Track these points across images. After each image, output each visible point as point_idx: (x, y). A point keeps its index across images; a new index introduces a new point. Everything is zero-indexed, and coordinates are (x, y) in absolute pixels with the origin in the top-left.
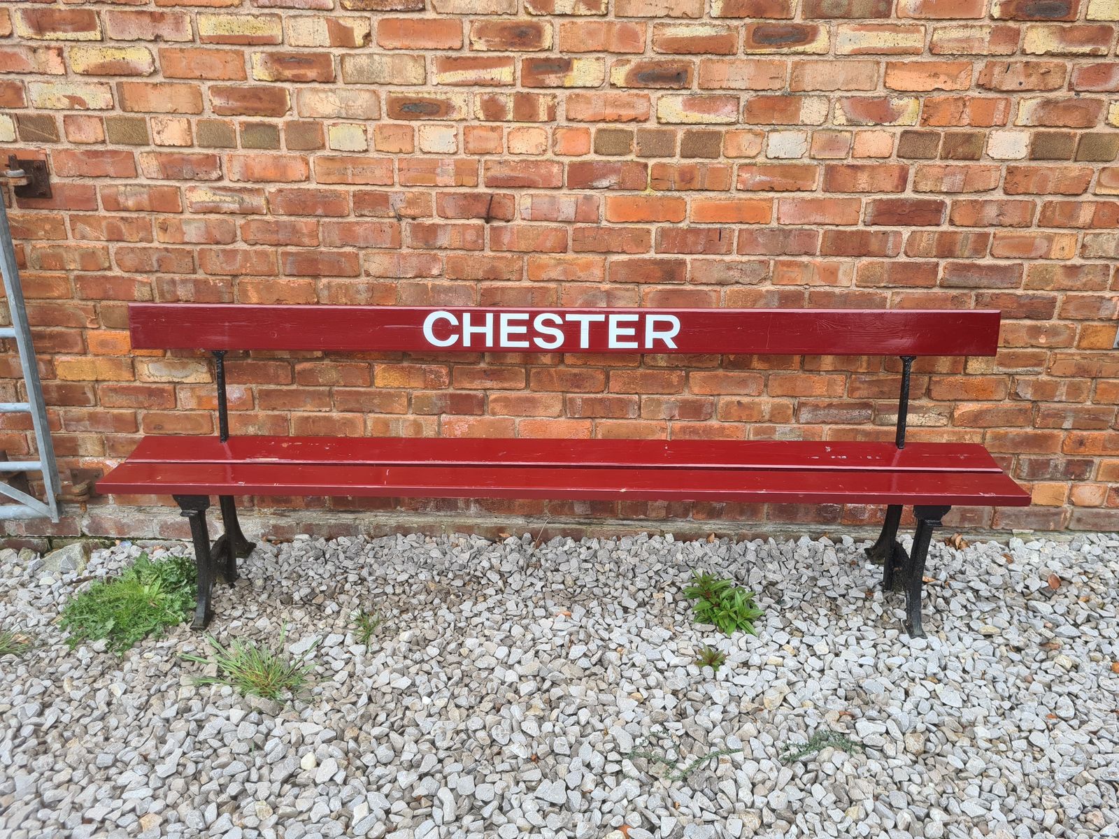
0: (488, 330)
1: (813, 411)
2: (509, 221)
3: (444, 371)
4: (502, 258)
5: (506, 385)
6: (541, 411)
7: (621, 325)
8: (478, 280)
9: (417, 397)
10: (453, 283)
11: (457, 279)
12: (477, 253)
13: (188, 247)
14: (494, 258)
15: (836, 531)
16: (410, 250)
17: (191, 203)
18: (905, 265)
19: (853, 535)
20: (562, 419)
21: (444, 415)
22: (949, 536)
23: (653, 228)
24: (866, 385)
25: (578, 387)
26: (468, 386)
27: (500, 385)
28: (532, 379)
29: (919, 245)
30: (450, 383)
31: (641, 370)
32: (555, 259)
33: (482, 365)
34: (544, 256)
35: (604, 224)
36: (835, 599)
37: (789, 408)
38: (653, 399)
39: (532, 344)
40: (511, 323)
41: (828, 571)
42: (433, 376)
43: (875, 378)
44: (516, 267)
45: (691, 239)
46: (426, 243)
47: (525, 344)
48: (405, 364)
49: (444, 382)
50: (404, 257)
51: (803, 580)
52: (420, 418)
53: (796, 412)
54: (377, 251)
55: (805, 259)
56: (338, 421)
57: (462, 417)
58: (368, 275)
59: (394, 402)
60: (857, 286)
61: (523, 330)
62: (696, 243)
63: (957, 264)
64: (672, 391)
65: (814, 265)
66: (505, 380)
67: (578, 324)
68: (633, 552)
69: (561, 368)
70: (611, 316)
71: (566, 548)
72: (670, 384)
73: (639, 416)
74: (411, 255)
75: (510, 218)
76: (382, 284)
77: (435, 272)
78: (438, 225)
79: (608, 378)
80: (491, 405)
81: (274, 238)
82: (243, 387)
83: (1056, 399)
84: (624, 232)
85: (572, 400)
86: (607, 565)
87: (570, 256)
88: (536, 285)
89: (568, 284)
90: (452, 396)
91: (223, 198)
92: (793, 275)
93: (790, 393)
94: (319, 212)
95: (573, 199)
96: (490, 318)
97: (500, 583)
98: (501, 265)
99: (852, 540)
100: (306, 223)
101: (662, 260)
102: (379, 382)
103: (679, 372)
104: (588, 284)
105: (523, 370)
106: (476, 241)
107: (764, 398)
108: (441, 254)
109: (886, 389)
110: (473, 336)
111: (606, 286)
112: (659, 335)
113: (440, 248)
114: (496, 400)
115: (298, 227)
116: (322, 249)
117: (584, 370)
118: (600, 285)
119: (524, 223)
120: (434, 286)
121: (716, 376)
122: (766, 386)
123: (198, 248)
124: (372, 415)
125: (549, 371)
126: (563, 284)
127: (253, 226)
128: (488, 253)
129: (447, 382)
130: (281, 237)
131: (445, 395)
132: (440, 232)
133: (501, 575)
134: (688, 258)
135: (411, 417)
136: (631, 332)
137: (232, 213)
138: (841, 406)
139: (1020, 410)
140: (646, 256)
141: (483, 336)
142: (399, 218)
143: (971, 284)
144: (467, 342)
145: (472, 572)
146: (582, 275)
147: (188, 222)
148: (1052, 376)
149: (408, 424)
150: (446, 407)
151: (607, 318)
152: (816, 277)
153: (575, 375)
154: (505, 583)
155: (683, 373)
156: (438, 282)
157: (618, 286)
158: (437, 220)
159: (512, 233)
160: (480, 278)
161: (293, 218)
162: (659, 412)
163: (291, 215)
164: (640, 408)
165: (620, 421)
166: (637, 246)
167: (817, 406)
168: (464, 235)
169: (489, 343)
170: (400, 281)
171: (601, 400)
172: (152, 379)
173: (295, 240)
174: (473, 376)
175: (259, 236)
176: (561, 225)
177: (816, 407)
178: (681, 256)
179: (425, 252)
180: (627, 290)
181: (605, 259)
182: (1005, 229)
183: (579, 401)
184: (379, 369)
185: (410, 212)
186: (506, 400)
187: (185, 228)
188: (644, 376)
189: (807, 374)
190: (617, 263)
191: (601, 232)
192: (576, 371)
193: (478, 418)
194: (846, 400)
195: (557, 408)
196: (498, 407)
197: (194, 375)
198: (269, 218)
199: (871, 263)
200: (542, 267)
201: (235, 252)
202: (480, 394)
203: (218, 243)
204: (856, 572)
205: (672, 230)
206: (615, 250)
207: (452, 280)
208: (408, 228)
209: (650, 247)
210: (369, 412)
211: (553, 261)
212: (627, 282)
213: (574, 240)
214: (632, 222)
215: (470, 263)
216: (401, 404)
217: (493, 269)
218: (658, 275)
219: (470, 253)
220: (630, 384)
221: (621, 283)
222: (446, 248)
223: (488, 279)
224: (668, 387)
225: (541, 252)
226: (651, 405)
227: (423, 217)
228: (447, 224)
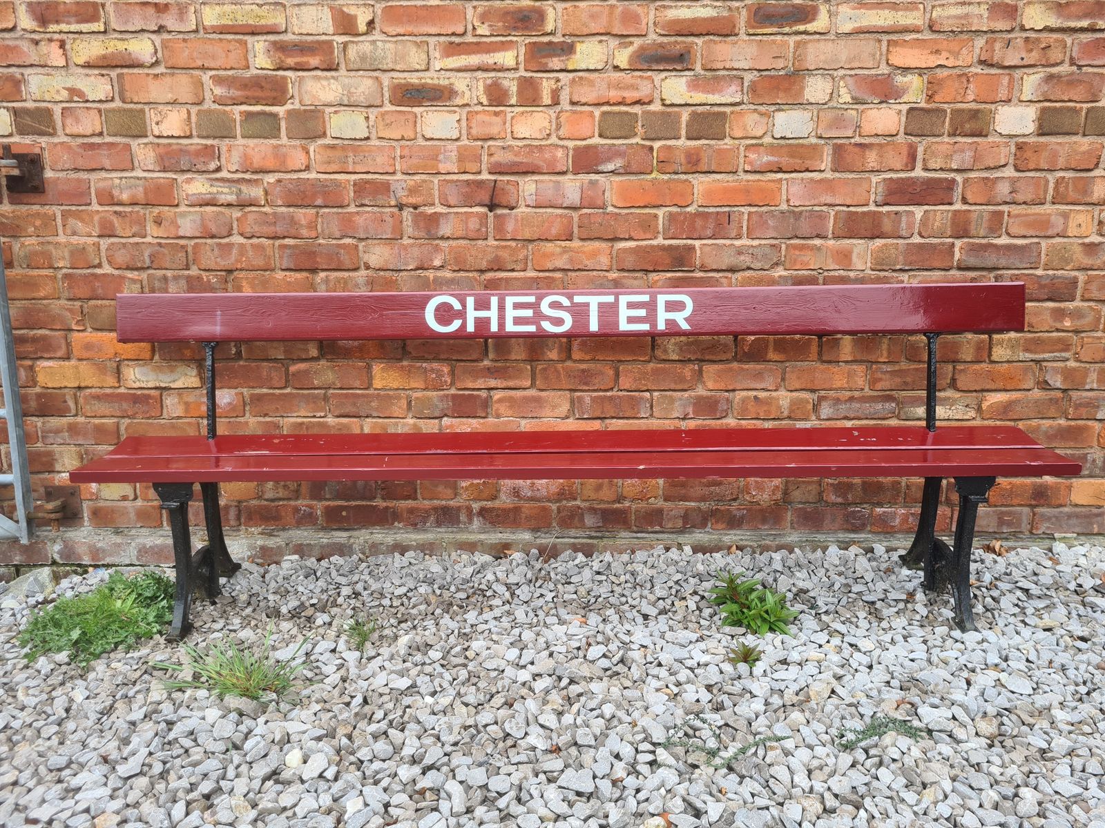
0: (493, 314)
1: (835, 405)
2: (512, 208)
3: (446, 369)
4: (505, 247)
5: (511, 384)
6: (547, 412)
7: (631, 305)
8: (482, 271)
9: (417, 398)
10: (455, 274)
11: (459, 270)
12: (480, 242)
13: (182, 242)
14: (497, 247)
15: (866, 540)
16: (412, 241)
17: (187, 195)
18: (920, 246)
19: (885, 544)
20: (571, 420)
21: (445, 419)
22: (987, 543)
23: (661, 212)
24: (888, 376)
25: (586, 384)
26: (470, 385)
27: (505, 384)
28: (538, 376)
29: (933, 225)
30: (452, 384)
31: (651, 365)
32: (560, 246)
33: (486, 363)
34: (549, 245)
35: (610, 209)
36: (873, 603)
37: (809, 402)
38: (666, 396)
39: (539, 327)
40: (517, 306)
41: (862, 577)
42: (434, 376)
43: (897, 368)
44: (521, 257)
45: (699, 223)
46: (429, 231)
47: (532, 329)
48: (405, 363)
49: (446, 382)
50: (405, 248)
51: (836, 587)
52: (420, 423)
53: (816, 408)
54: (376, 242)
55: (817, 242)
56: (334, 427)
57: (464, 420)
58: (368, 267)
59: (393, 404)
60: (873, 270)
61: (529, 313)
62: (704, 228)
63: (973, 244)
64: (686, 387)
65: (827, 247)
66: (510, 378)
68: (649, 564)
69: (569, 363)
70: (621, 297)
71: (577, 562)
72: (682, 379)
73: (651, 415)
74: (412, 245)
75: (514, 205)
76: (382, 277)
77: (437, 263)
78: (441, 214)
79: (617, 375)
80: (496, 406)
81: (269, 230)
82: (233, 391)
83: (1087, 387)
84: (631, 217)
85: (580, 399)
86: (623, 577)
87: (576, 244)
88: (541, 274)
89: (574, 274)
90: (454, 397)
91: (220, 189)
92: (806, 259)
93: (809, 386)
94: (319, 202)
95: (578, 184)
96: (494, 301)
97: (507, 595)
98: (504, 254)
99: (884, 549)
100: (305, 214)
101: (670, 246)
102: (377, 383)
103: (692, 366)
104: (595, 273)
105: (529, 367)
106: (478, 230)
107: (782, 393)
108: (442, 243)
109: (909, 379)
110: (477, 320)
111: (614, 275)
112: (671, 316)
113: (442, 238)
114: (500, 401)
115: (296, 219)
116: (321, 241)
117: (591, 366)
118: (607, 274)
119: (529, 210)
120: (436, 279)
121: (731, 369)
122: (783, 379)
123: (193, 242)
124: (369, 420)
125: (555, 368)
126: (570, 273)
127: (251, 217)
128: (491, 242)
129: (449, 381)
130: (279, 229)
131: (447, 396)
132: (442, 221)
133: (508, 587)
134: (697, 243)
135: (410, 421)
136: (642, 313)
137: (229, 205)
138: (863, 399)
139: (1051, 399)
140: (654, 242)
141: (488, 320)
142: (401, 207)
143: (989, 264)
144: (471, 328)
145: (476, 585)
146: (590, 264)
147: (183, 215)
148: (1081, 362)
149: (407, 428)
150: (448, 409)
151: (617, 300)
152: (830, 261)
153: (583, 371)
154: (513, 594)
155: (696, 367)
156: (439, 274)
157: (626, 274)
158: (440, 209)
159: (516, 220)
160: (483, 268)
161: (291, 209)
162: (672, 409)
163: (289, 206)
164: (652, 407)
165: (631, 421)
166: (644, 232)
167: (838, 399)
168: (467, 224)
169: (494, 328)
170: (402, 274)
171: (611, 398)
172: (137, 385)
173: (293, 232)
174: (476, 374)
175: (256, 228)
176: (566, 211)
177: (837, 401)
178: (689, 242)
179: (427, 241)
180: (636, 278)
181: (612, 247)
182: (1019, 207)
183: (588, 400)
184: (377, 368)
185: (412, 200)
186: (511, 400)
187: (180, 221)
188: (655, 372)
189: (826, 366)
190: (625, 250)
191: (609, 217)
192: (584, 366)
193: (481, 421)
194: (868, 392)
195: (566, 407)
196: (502, 409)
197: (183, 379)
198: (267, 209)
199: (885, 245)
200: (546, 256)
201: (230, 245)
202: (484, 394)
203: (213, 237)
204: (893, 577)
205: (680, 214)
206: (622, 236)
207: (454, 271)
208: (409, 218)
209: (658, 233)
210: (367, 417)
211: (558, 250)
212: (634, 271)
213: (579, 227)
214: (639, 207)
215: (473, 253)
216: (400, 407)
217: (497, 259)
218: (667, 262)
219: (473, 243)
220: (640, 379)
221: (629, 271)
222: (448, 238)
223: (492, 270)
224: (681, 382)
225: (547, 240)
226: (664, 403)
227: (425, 205)
228: (449, 213)
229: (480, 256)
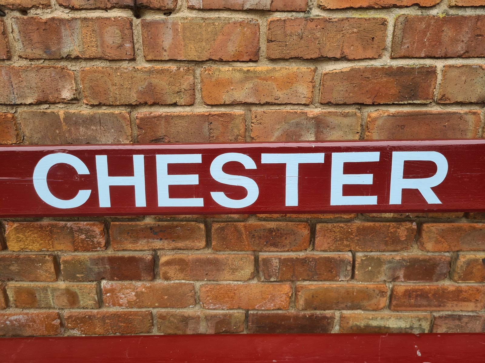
2: (168, 12)
3: (97, 229)
4: (162, 71)
6: (226, 274)
7: (350, 168)
8: (132, 106)
9: (66, 262)
10: (96, 111)
11: (100, 105)
12: (125, 64)
14: (150, 72)
16: (24, 63)
20: (255, 282)
21: (104, 281)
23: (391, 17)
25: (275, 245)
26: (131, 246)
27: (173, 245)
28: (214, 235)
30: (107, 244)
31: (357, 223)
32: (241, 70)
33: (148, 221)
34: (225, 68)
35: (316, 12)
38: (372, 258)
39: (209, 201)
40: (173, 169)
44: (185, 85)
45: (448, 33)
46: (47, 49)
47: (198, 202)
48: (44, 222)
49: (99, 243)
50: (17, 72)
52: (74, 286)
57: (126, 283)
61: (193, 180)
62: (454, 41)
64: (398, 247)
66: (178, 238)
67: (281, 168)
69: (252, 222)
70: (335, 155)
72: (396, 239)
73: (352, 278)
74: (26, 69)
75: (171, 6)
77: (67, 94)
78: (61, 20)
79: (313, 232)
80: (164, 268)
84: (346, 25)
85: (267, 262)
87: (263, 66)
88: (215, 111)
89: (260, 110)
90: (112, 260)
96: (139, 161)
98: (161, 83)
101: (400, 69)
102: (13, 246)
103: (408, 225)
104: (289, 108)
105: (202, 226)
106: (120, 46)
108: (70, 66)
110: (114, 190)
111: (315, 111)
112: (412, 184)
113: (68, 58)
114: (168, 263)
117: (282, 224)
118: (306, 109)
119: (193, 14)
120: (68, 117)
121: (459, 229)
124: (12, 283)
125: (236, 227)
126: (254, 109)
128: (142, 64)
129: (103, 242)
131: (103, 259)
132: (65, 32)
134: (439, 64)
135: (62, 284)
136: (367, 179)
140: (377, 64)
141: (131, 190)
144: (105, 201)
146: (281, 95)
149: (58, 293)
150: (104, 272)
151: (328, 159)
153: (271, 231)
155: (414, 226)
156: (73, 110)
157: (332, 110)
158: (61, 14)
159: (176, 31)
160: (133, 101)
162: (379, 272)
164: (353, 269)
165: (329, 283)
166: (364, 48)
168: (102, 36)
169: (141, 201)
170: (20, 110)
171: (304, 260)
174: (136, 235)
176: (250, 17)
178: (428, 62)
179: (47, 63)
180: (346, 115)
181: (315, 70)
183: (276, 263)
184: (10, 228)
186: (182, 262)
188: (362, 231)
190: (334, 75)
191: (312, 25)
192: (272, 226)
193: (148, 283)
195: (249, 269)
196: (171, 271)
200: (220, 84)
202: (148, 256)
205: (421, 19)
206: (330, 55)
207: (93, 106)
208: (15, 27)
209: (385, 49)
210: (9, 280)
211: (238, 75)
212: (345, 105)
213: (269, 41)
214: (361, 9)
215: (116, 80)
216: (46, 271)
217: (151, 89)
218: (392, 91)
219: (115, 65)
220: (341, 239)
221: (337, 105)
222: (77, 58)
223: (145, 104)
224: (393, 243)
225: (221, 61)
226: (368, 266)
227: (36, 7)
228: (74, 19)
229: (127, 84)
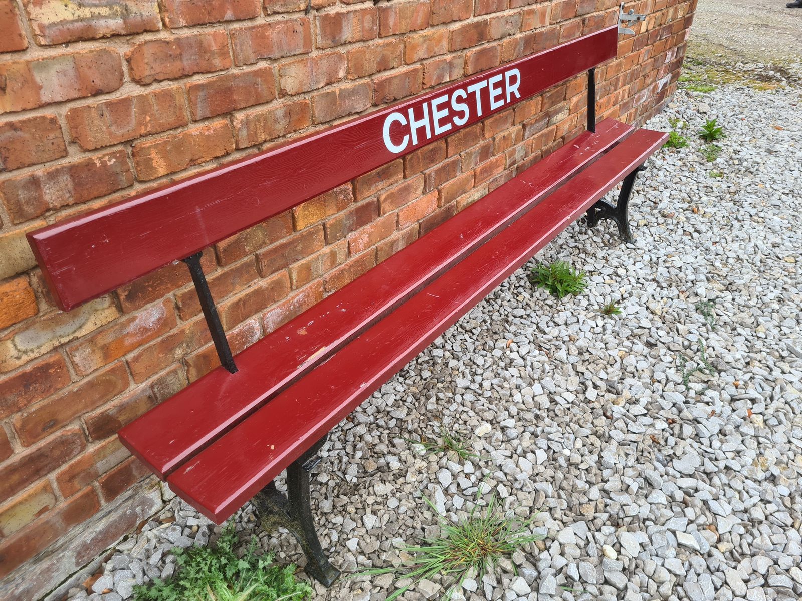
0: (425, 122)
1: (530, 128)
3: (349, 187)
4: (389, 44)
5: (392, 181)
6: (412, 195)
7: (494, 86)
9: (331, 225)
10: (355, 83)
11: (357, 78)
12: (371, 42)
13: (48, 113)
14: (383, 45)
16: (320, 52)
17: (42, 27)
20: (424, 195)
21: (352, 233)
24: (548, 100)
25: (433, 161)
26: (367, 194)
27: (388, 182)
28: (408, 167)
30: (355, 199)
32: (422, 36)
34: (416, 35)
37: (521, 131)
38: (468, 153)
39: (453, 124)
40: (439, 108)
42: (343, 197)
44: (398, 52)
46: (334, 38)
47: (449, 126)
49: (350, 199)
50: (315, 61)
52: (335, 247)
53: (524, 134)
54: (288, 60)
55: (534, 6)
56: (267, 289)
57: (364, 228)
58: (283, 93)
59: (314, 240)
60: (551, 24)
61: (446, 112)
64: (477, 141)
65: (538, 10)
66: (391, 175)
67: (474, 94)
69: (424, 148)
70: (490, 80)
72: (475, 137)
73: (461, 172)
74: (320, 58)
76: (298, 103)
77: (341, 74)
78: (342, 14)
79: (447, 145)
80: (383, 206)
81: (174, 67)
82: (160, 302)
85: (429, 176)
87: (430, 31)
88: (409, 68)
89: (429, 61)
90: (357, 211)
91: (96, 10)
92: (530, 22)
94: (229, 15)
96: (426, 107)
98: (388, 53)
100: (214, 35)
101: (477, 23)
102: (301, 225)
104: (440, 58)
106: (372, 29)
107: (513, 129)
109: (554, 99)
110: (418, 131)
111: (449, 57)
112: (512, 88)
113: (344, 43)
114: (386, 200)
115: (205, 44)
116: (235, 71)
118: (446, 57)
121: (496, 119)
122: (514, 118)
123: (65, 110)
124: (295, 266)
125: (417, 155)
126: (424, 62)
127: (148, 51)
128: (378, 41)
129: (352, 197)
130: (187, 63)
131: (352, 212)
132: (343, 23)
134: (489, 17)
135: (328, 249)
136: (500, 91)
137: (116, 35)
138: (539, 120)
140: (469, 21)
141: (424, 129)
142: (307, 10)
144: (415, 140)
146: (437, 49)
147: (43, 64)
149: (325, 258)
150: (353, 224)
151: (488, 83)
152: (538, 21)
156: (343, 86)
157: (455, 54)
158: (340, 8)
159: (396, 13)
160: (374, 71)
161: (196, 31)
163: (194, 26)
164: (462, 165)
165: (452, 181)
166: (465, 12)
168: (363, 22)
169: (429, 134)
170: (313, 94)
171: (444, 167)
172: (25, 358)
173: (204, 65)
174: (371, 183)
175: (158, 68)
177: (531, 124)
178: (486, 17)
179: (332, 51)
180: (459, 57)
181: (449, 30)
183: (433, 175)
184: (299, 210)
186: (392, 195)
187: (39, 77)
188: (465, 136)
190: (455, 32)
193: (373, 224)
194: (540, 114)
195: (421, 187)
196: (387, 206)
197: (93, 318)
198: (164, 35)
199: (556, 4)
200: (414, 48)
201: (126, 102)
202: (375, 198)
203: (97, 93)
206: (455, 18)
207: (354, 80)
208: (317, 23)
209: (472, 11)
210: (294, 262)
211: (420, 39)
213: (433, 13)
215: (367, 55)
216: (319, 241)
217: (383, 59)
218: (475, 38)
219: (367, 44)
220: (457, 145)
221: (457, 51)
222: (349, 42)
223: (380, 71)
225: (414, 30)
226: (467, 159)
227: (329, 5)
228: (349, 12)
229: (372, 58)
